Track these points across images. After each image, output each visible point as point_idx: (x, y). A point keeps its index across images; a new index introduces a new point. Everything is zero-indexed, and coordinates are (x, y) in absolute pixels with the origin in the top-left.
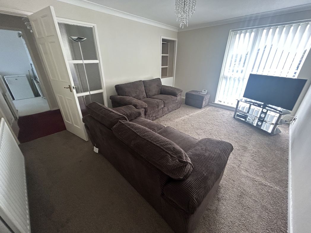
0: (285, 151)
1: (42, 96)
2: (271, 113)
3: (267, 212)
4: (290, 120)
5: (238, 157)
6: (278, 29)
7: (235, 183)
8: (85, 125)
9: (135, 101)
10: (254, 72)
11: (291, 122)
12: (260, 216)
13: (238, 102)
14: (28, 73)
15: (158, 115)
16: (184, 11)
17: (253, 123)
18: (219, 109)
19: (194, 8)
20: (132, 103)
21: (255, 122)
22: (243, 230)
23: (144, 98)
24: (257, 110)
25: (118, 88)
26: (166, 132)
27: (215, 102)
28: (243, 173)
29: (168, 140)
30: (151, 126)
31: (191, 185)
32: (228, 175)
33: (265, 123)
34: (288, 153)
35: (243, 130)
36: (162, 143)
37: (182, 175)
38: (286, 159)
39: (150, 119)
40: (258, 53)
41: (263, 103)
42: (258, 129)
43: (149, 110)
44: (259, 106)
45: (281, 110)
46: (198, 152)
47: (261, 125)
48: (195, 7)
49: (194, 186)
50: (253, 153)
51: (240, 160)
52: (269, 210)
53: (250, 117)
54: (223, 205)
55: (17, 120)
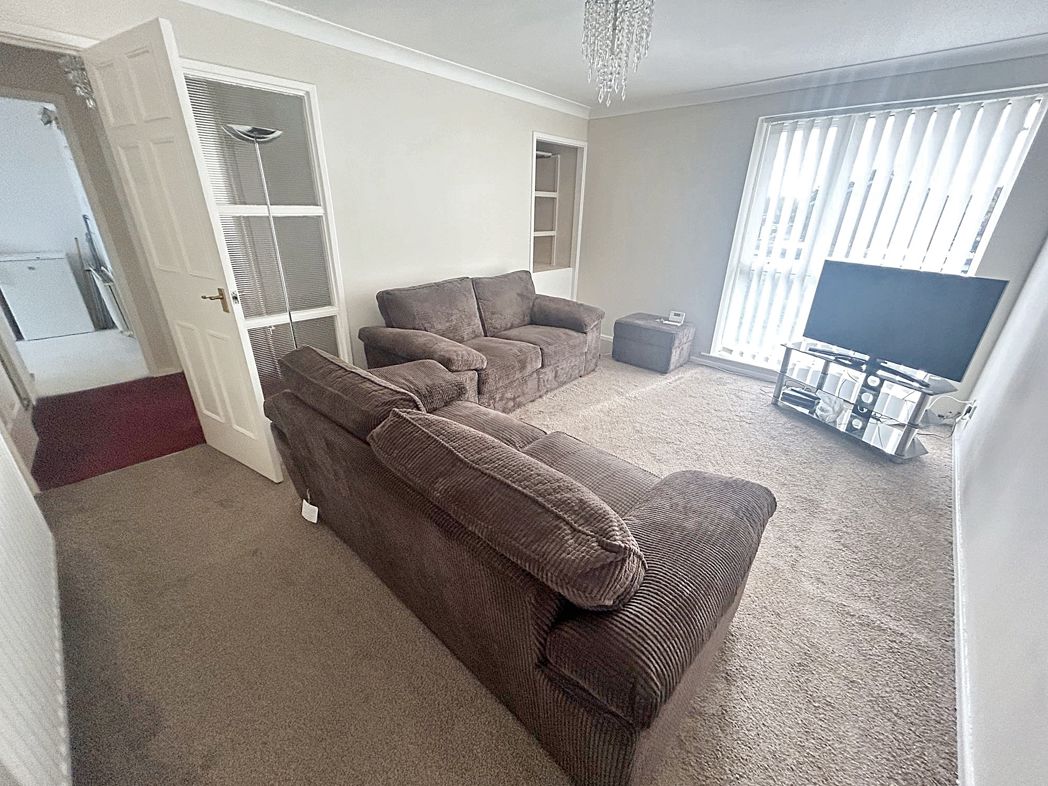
0: (940, 514)
1: (120, 329)
2: (893, 391)
3: (889, 720)
4: (955, 412)
5: (791, 534)
6: (912, 118)
7: (783, 621)
8: (274, 427)
9: (445, 346)
10: (839, 256)
11: (957, 420)
12: (865, 734)
13: (788, 351)
14: (74, 250)
15: (524, 394)
16: (612, 50)
17: (835, 422)
18: (725, 376)
19: (644, 40)
20: (435, 352)
21: (842, 418)
22: (814, 780)
23: (476, 336)
24: (847, 381)
25: (389, 302)
26: (550, 449)
27: (713, 354)
28: (808, 586)
29: (560, 475)
30: (499, 430)
31: (641, 628)
32: (759, 595)
33: (875, 421)
34: (951, 520)
35: (805, 444)
36: (540, 487)
37: (611, 593)
38: (946, 540)
39: (495, 409)
40: (849, 194)
41: (867, 358)
42: (852, 440)
43: (492, 377)
44: (856, 365)
45: (926, 381)
46: (660, 518)
47: (863, 428)
48: (648, 35)
49: (652, 631)
50: (840, 521)
51: (798, 544)
52: (895, 711)
53: (827, 400)
54: (742, 697)
55: (30, 408)
